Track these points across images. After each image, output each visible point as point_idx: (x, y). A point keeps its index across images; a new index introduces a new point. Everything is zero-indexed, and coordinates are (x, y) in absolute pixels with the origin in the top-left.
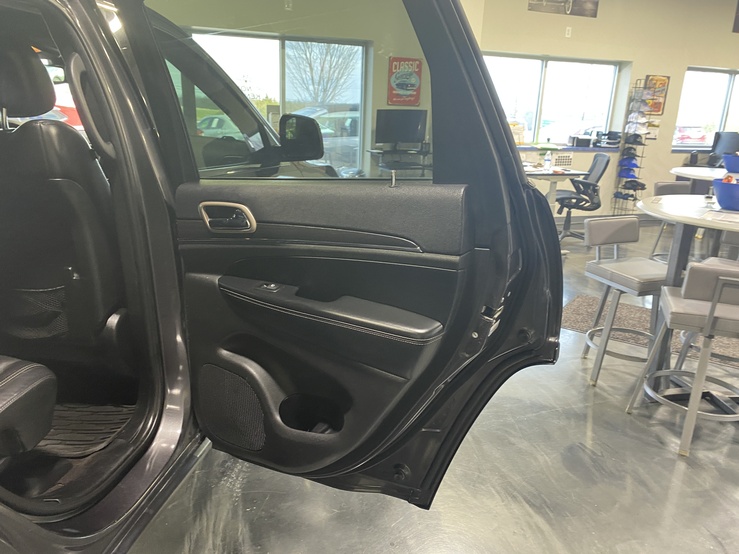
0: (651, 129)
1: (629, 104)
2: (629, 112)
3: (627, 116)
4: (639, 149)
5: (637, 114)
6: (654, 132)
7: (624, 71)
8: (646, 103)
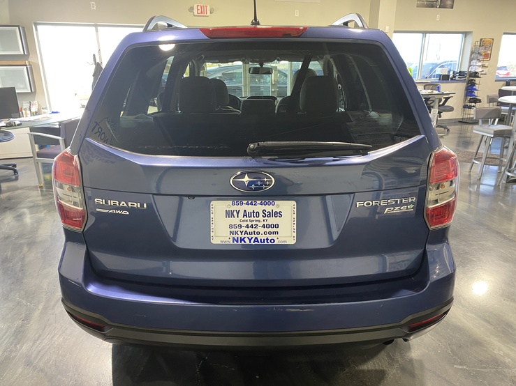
0: (484, 69)
1: (471, 55)
2: (471, 60)
3: (470, 62)
4: (477, 80)
5: (476, 61)
6: (486, 70)
7: (468, 37)
8: (481, 55)
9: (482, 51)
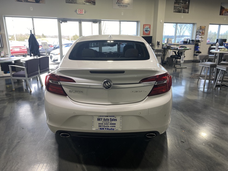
0: (202, 39)
5: (198, 35)
7: (195, 25)
8: (201, 33)
9: (201, 31)
